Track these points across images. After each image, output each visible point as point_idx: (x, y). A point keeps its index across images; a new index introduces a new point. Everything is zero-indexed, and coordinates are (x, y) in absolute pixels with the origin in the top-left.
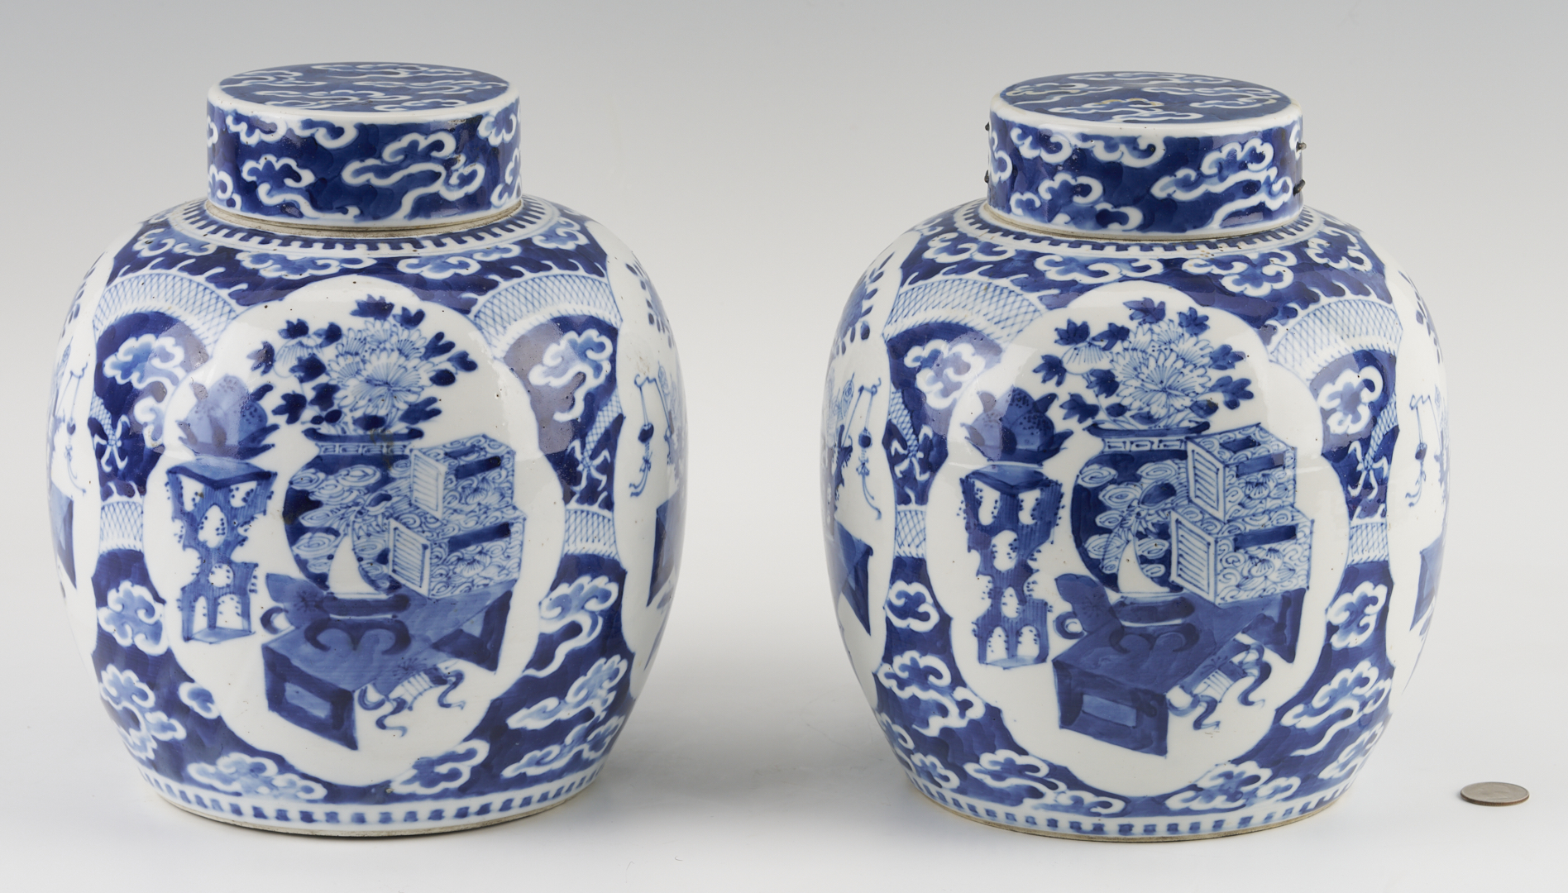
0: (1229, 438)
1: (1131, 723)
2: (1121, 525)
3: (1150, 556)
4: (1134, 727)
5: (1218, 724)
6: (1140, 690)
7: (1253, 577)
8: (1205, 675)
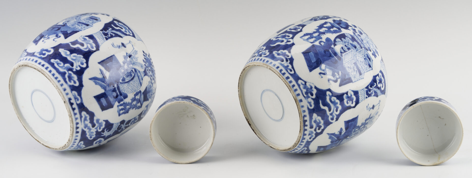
0: (368, 55)
1: (313, 62)
2: (345, 42)
3: (344, 49)
5: (322, 77)
6: (320, 60)
7: (351, 69)
8: (330, 69)
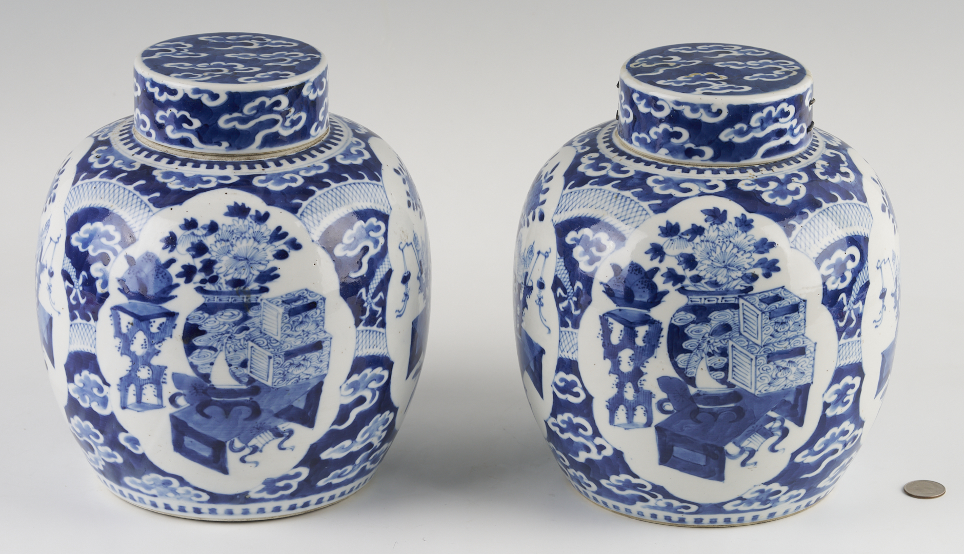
0: (765, 296)
1: (702, 463)
2: (698, 348)
3: (715, 367)
4: (704, 466)
5: (756, 463)
6: (708, 445)
7: (778, 378)
8: (748, 436)
